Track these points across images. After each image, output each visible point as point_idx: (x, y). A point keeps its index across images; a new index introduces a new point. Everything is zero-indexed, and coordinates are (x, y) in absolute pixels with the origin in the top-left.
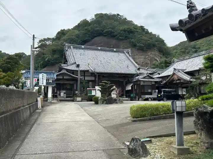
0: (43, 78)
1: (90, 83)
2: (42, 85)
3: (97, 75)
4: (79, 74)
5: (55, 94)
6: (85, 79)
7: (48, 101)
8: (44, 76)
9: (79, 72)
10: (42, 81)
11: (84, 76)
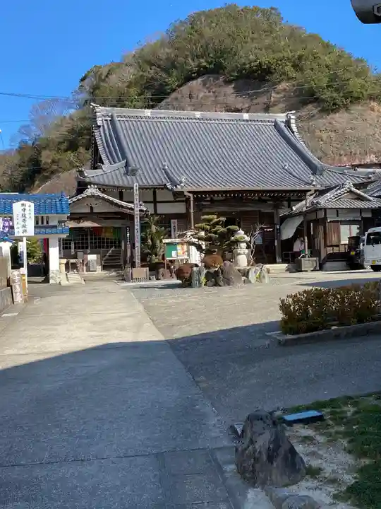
0: (24, 216)
1: (174, 222)
2: (22, 235)
3: (192, 199)
4: (136, 198)
5: (72, 261)
6: (158, 212)
7: (51, 281)
8: (27, 208)
9: (136, 192)
10: (22, 223)
11: (155, 202)
